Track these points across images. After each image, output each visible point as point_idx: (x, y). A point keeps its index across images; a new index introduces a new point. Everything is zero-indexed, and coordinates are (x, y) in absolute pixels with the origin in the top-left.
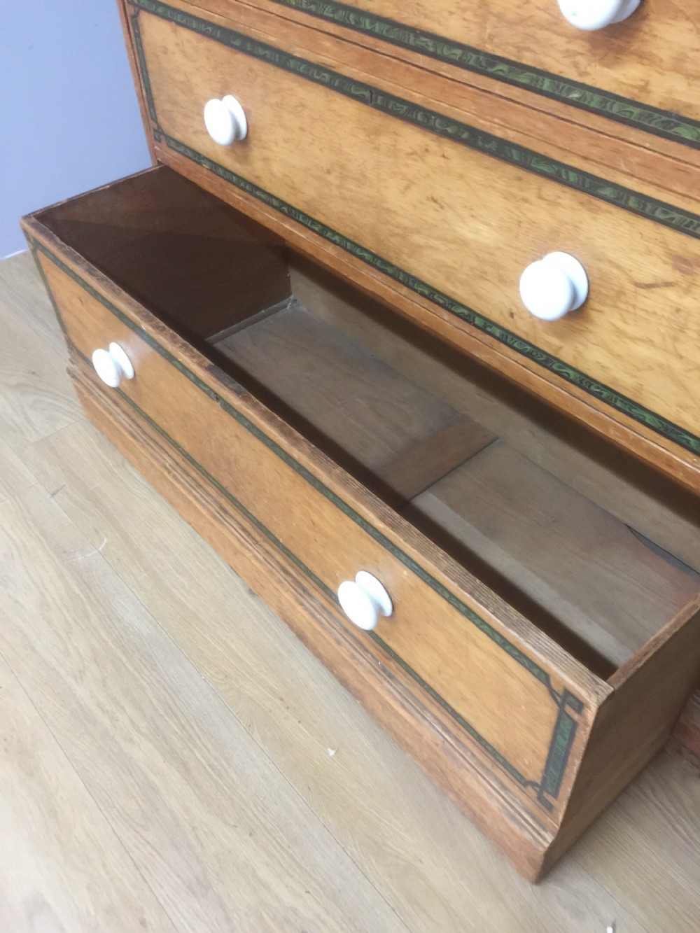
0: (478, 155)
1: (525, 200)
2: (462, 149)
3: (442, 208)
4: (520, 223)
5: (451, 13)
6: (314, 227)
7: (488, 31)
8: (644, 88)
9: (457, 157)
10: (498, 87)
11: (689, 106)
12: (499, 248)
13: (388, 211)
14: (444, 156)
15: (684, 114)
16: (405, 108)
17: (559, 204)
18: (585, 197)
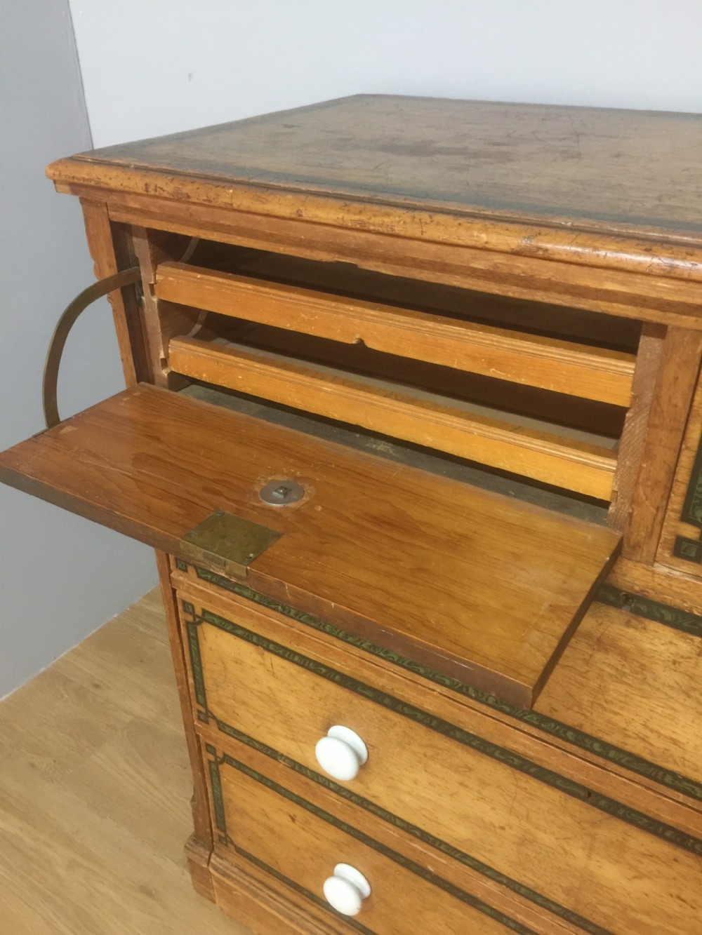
13: (600, 885)
16: (645, 821)
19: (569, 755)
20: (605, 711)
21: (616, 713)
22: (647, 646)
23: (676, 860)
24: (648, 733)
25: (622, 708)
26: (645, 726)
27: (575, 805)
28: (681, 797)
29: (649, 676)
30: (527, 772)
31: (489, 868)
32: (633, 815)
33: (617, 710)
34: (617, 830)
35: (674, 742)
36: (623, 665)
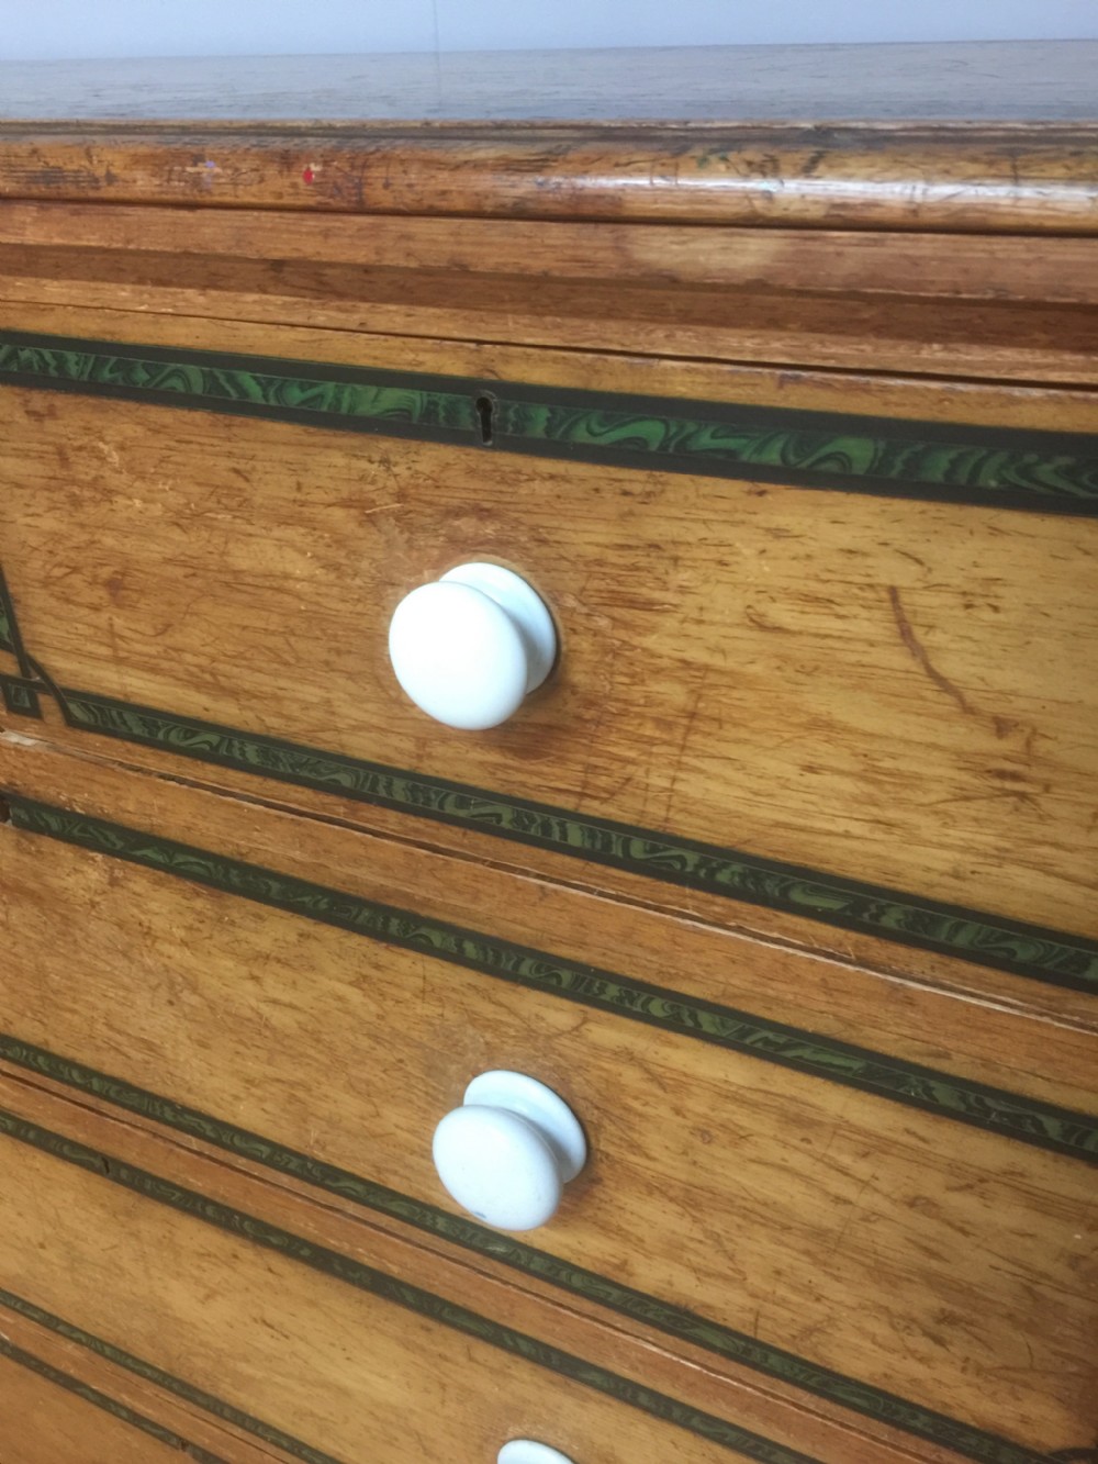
0: (337, 1282)
1: (445, 1358)
2: (303, 1268)
3: (287, 1337)
4: (443, 1387)
5: (236, 1098)
6: (29, 1312)
7: (314, 1134)
8: (623, 1266)
9: (295, 1276)
10: (351, 1208)
11: (709, 1307)
12: (412, 1411)
13: (178, 1321)
14: (270, 1270)
15: (701, 1313)
16: (178, 1194)
17: (510, 1375)
18: (557, 1377)
19: (55, 1098)
20: (61, 1009)
21: (73, 1011)
22: (55, 883)
23: (235, 1256)
24: (118, 1038)
25: (75, 1001)
26: (110, 1026)
27: (100, 1185)
28: (195, 1143)
29: (79, 935)
30: (25, 1140)
31: (59, 1321)
32: (162, 1187)
33: (69, 1004)
34: (157, 1220)
35: (150, 1046)
36: (45, 923)
